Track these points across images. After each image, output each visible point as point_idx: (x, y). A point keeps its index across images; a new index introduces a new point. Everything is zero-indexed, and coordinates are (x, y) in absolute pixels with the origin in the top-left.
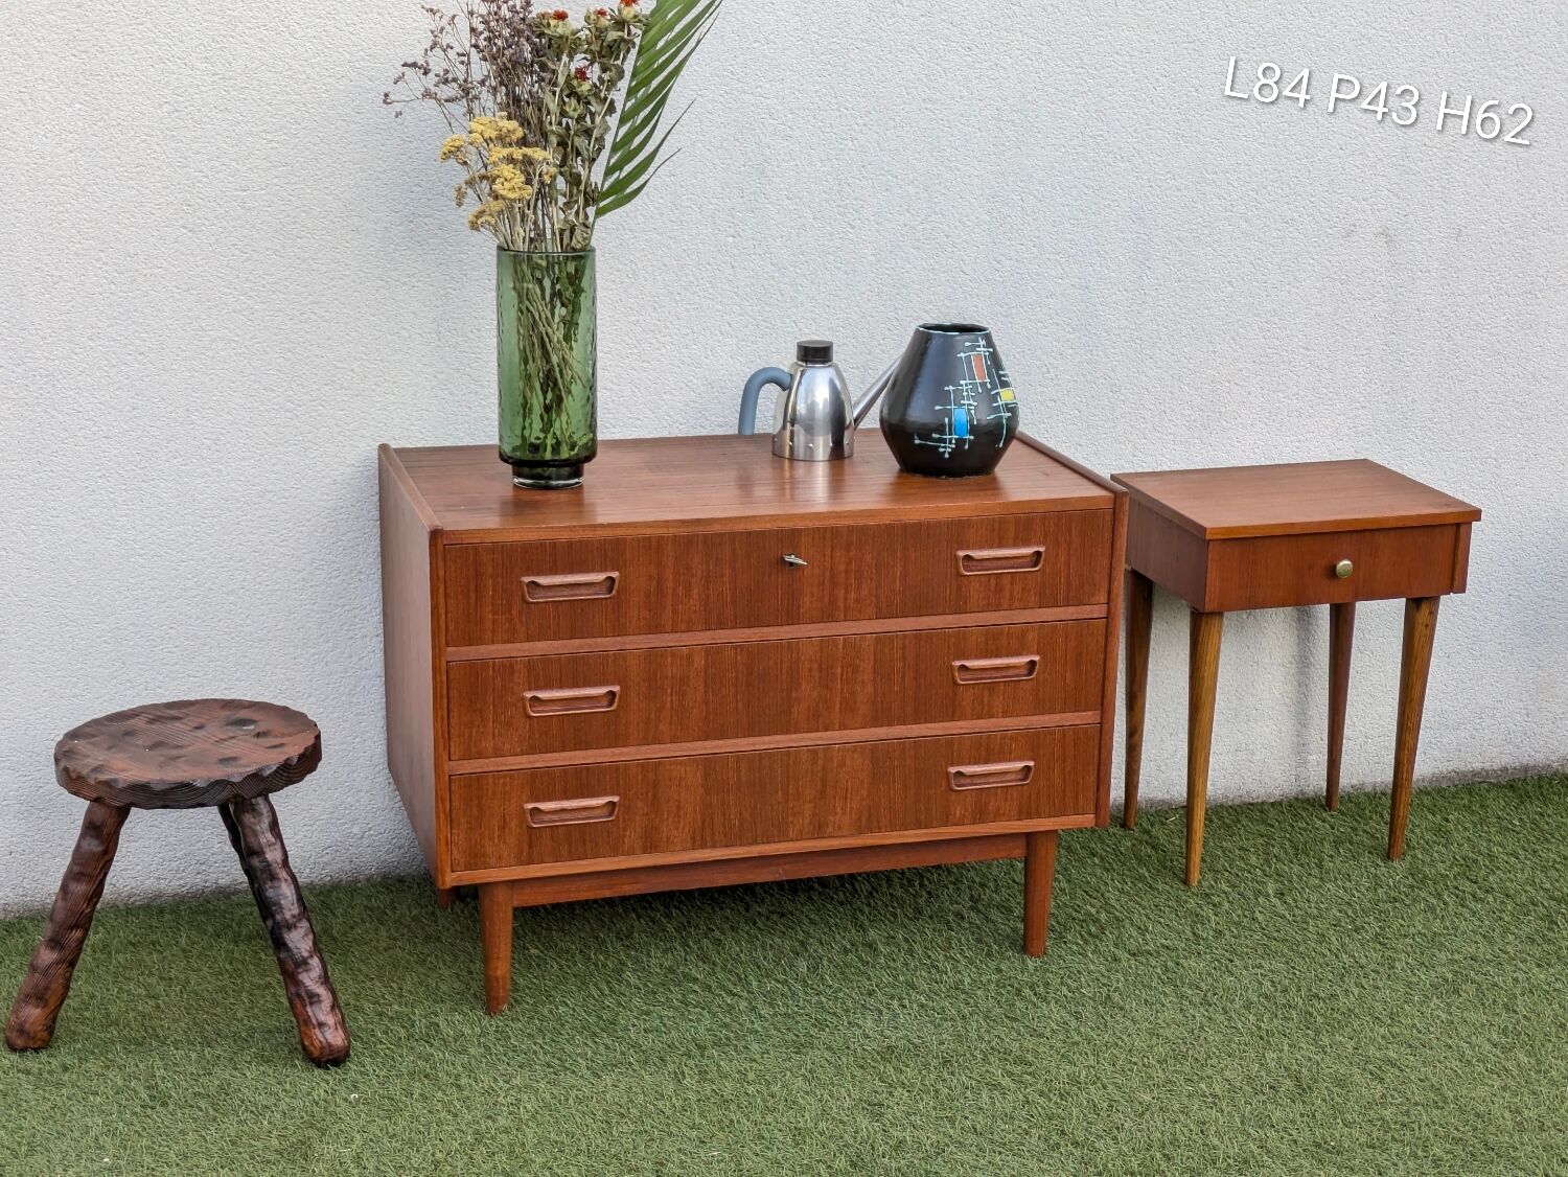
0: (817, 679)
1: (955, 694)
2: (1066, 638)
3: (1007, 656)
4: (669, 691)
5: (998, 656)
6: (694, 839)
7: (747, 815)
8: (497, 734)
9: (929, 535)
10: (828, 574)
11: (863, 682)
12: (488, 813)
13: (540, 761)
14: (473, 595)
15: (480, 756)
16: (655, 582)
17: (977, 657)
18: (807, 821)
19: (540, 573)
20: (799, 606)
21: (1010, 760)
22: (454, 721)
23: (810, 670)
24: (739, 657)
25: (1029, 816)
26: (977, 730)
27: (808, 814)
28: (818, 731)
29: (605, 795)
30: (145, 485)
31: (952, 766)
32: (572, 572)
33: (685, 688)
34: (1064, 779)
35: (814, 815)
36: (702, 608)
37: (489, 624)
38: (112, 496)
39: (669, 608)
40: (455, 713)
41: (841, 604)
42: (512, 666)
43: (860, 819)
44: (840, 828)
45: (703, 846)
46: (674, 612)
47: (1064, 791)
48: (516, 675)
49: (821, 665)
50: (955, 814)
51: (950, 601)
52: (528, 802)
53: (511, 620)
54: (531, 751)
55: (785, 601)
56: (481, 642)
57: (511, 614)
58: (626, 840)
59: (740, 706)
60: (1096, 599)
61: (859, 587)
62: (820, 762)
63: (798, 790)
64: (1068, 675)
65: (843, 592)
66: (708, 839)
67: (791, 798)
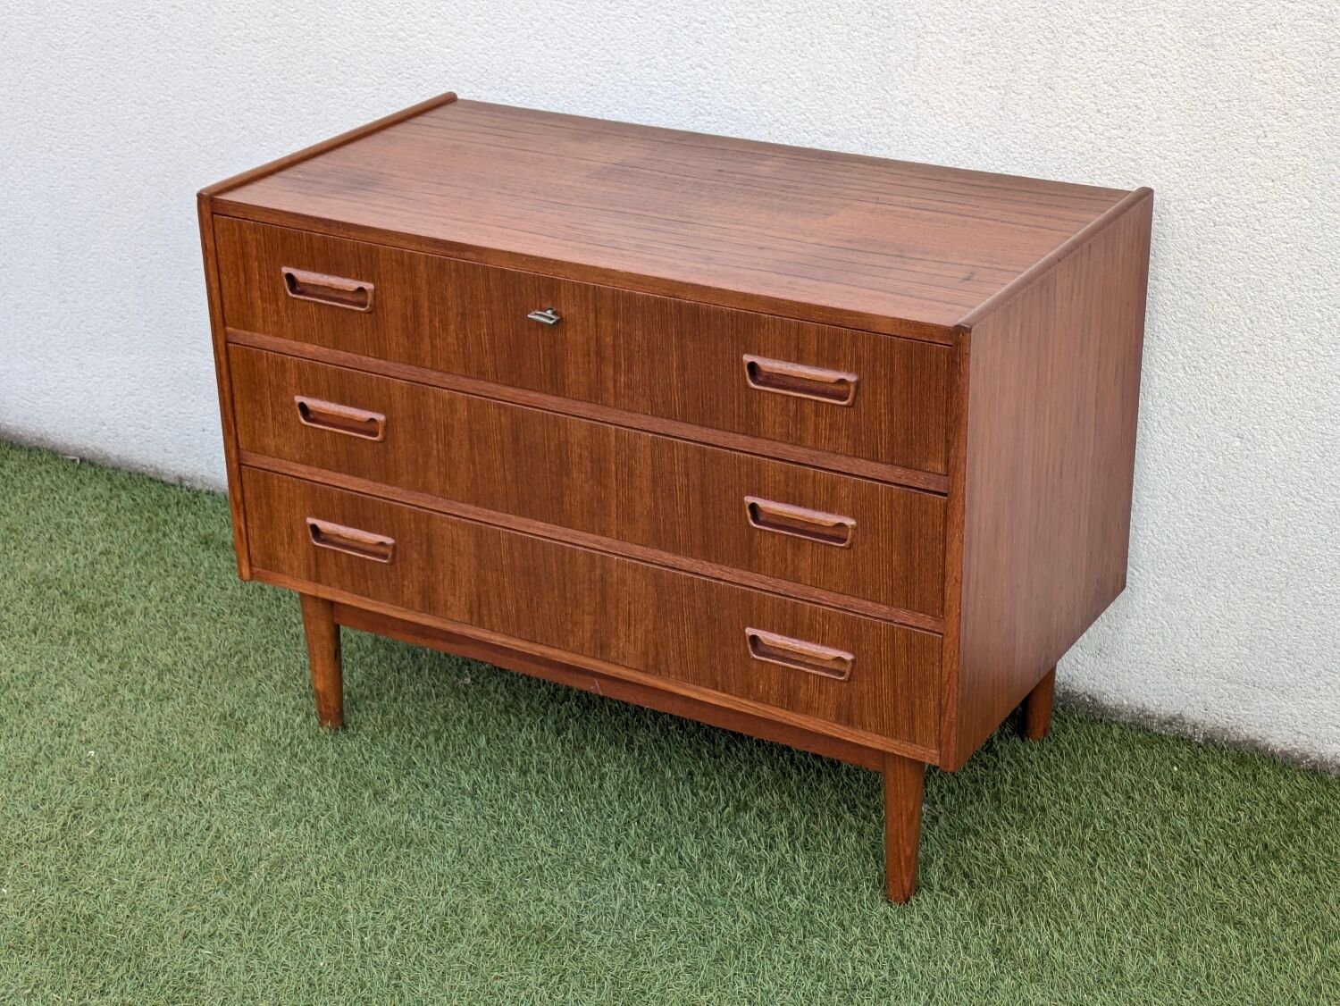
0: (589, 469)
1: (751, 538)
2: (891, 506)
3: (814, 508)
4: (434, 436)
5: (801, 505)
6: (471, 613)
7: (524, 606)
8: (276, 433)
9: (708, 324)
10: (593, 343)
11: (641, 489)
12: (276, 515)
13: (321, 476)
14: (242, 275)
15: (264, 452)
16: (410, 307)
17: (774, 499)
18: (588, 635)
19: (299, 267)
20: (563, 376)
21: (823, 644)
22: (238, 408)
23: (580, 456)
24: (503, 419)
25: (849, 722)
26: (782, 591)
27: (588, 627)
28: (593, 532)
29: (380, 533)
30: (287, 97)
31: (751, 626)
32: (329, 272)
33: (450, 438)
34: (895, 691)
35: (594, 632)
36: (461, 350)
37: (259, 311)
38: (262, 102)
39: (427, 341)
40: (237, 398)
41: (610, 384)
42: (283, 363)
43: (645, 653)
44: (624, 656)
45: (481, 624)
46: (433, 346)
47: (895, 707)
48: (288, 374)
49: (591, 453)
50: (758, 688)
51: (739, 416)
52: (311, 516)
53: (278, 313)
54: (307, 461)
55: (548, 366)
56: (252, 328)
57: (277, 305)
58: (405, 590)
59: (509, 478)
60: (931, 465)
61: (630, 369)
62: (598, 572)
63: (576, 595)
64: (895, 558)
65: (610, 372)
66: (486, 618)
67: (569, 602)
